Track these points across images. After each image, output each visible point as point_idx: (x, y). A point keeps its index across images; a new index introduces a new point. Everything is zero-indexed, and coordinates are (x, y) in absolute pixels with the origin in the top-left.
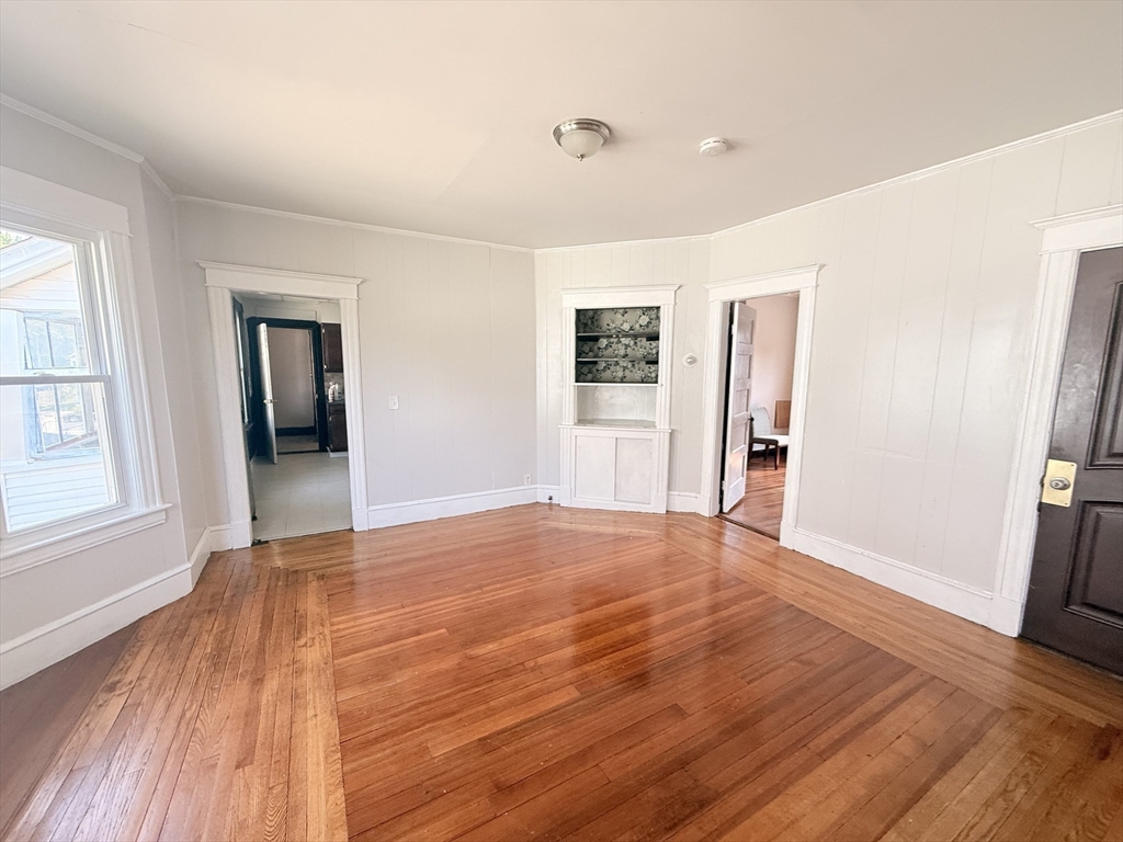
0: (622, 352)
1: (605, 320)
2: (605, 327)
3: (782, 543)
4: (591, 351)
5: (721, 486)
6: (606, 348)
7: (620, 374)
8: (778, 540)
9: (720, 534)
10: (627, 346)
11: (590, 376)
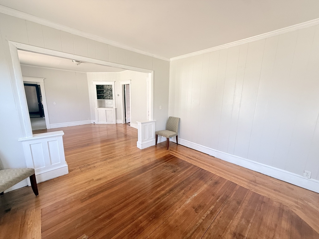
0: (109, 93)
1: (105, 87)
2: (105, 88)
3: (131, 126)
4: (102, 93)
5: (125, 118)
6: (106, 92)
7: (109, 98)
8: (130, 125)
9: (126, 127)
10: (110, 92)
11: (102, 98)
